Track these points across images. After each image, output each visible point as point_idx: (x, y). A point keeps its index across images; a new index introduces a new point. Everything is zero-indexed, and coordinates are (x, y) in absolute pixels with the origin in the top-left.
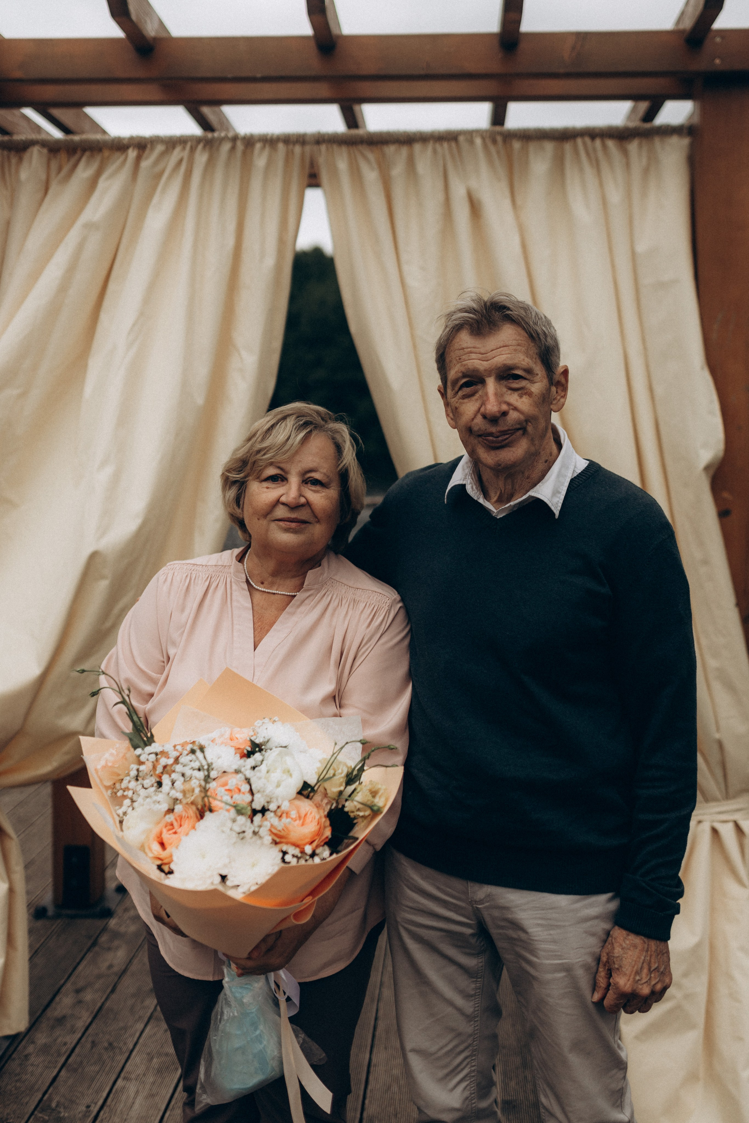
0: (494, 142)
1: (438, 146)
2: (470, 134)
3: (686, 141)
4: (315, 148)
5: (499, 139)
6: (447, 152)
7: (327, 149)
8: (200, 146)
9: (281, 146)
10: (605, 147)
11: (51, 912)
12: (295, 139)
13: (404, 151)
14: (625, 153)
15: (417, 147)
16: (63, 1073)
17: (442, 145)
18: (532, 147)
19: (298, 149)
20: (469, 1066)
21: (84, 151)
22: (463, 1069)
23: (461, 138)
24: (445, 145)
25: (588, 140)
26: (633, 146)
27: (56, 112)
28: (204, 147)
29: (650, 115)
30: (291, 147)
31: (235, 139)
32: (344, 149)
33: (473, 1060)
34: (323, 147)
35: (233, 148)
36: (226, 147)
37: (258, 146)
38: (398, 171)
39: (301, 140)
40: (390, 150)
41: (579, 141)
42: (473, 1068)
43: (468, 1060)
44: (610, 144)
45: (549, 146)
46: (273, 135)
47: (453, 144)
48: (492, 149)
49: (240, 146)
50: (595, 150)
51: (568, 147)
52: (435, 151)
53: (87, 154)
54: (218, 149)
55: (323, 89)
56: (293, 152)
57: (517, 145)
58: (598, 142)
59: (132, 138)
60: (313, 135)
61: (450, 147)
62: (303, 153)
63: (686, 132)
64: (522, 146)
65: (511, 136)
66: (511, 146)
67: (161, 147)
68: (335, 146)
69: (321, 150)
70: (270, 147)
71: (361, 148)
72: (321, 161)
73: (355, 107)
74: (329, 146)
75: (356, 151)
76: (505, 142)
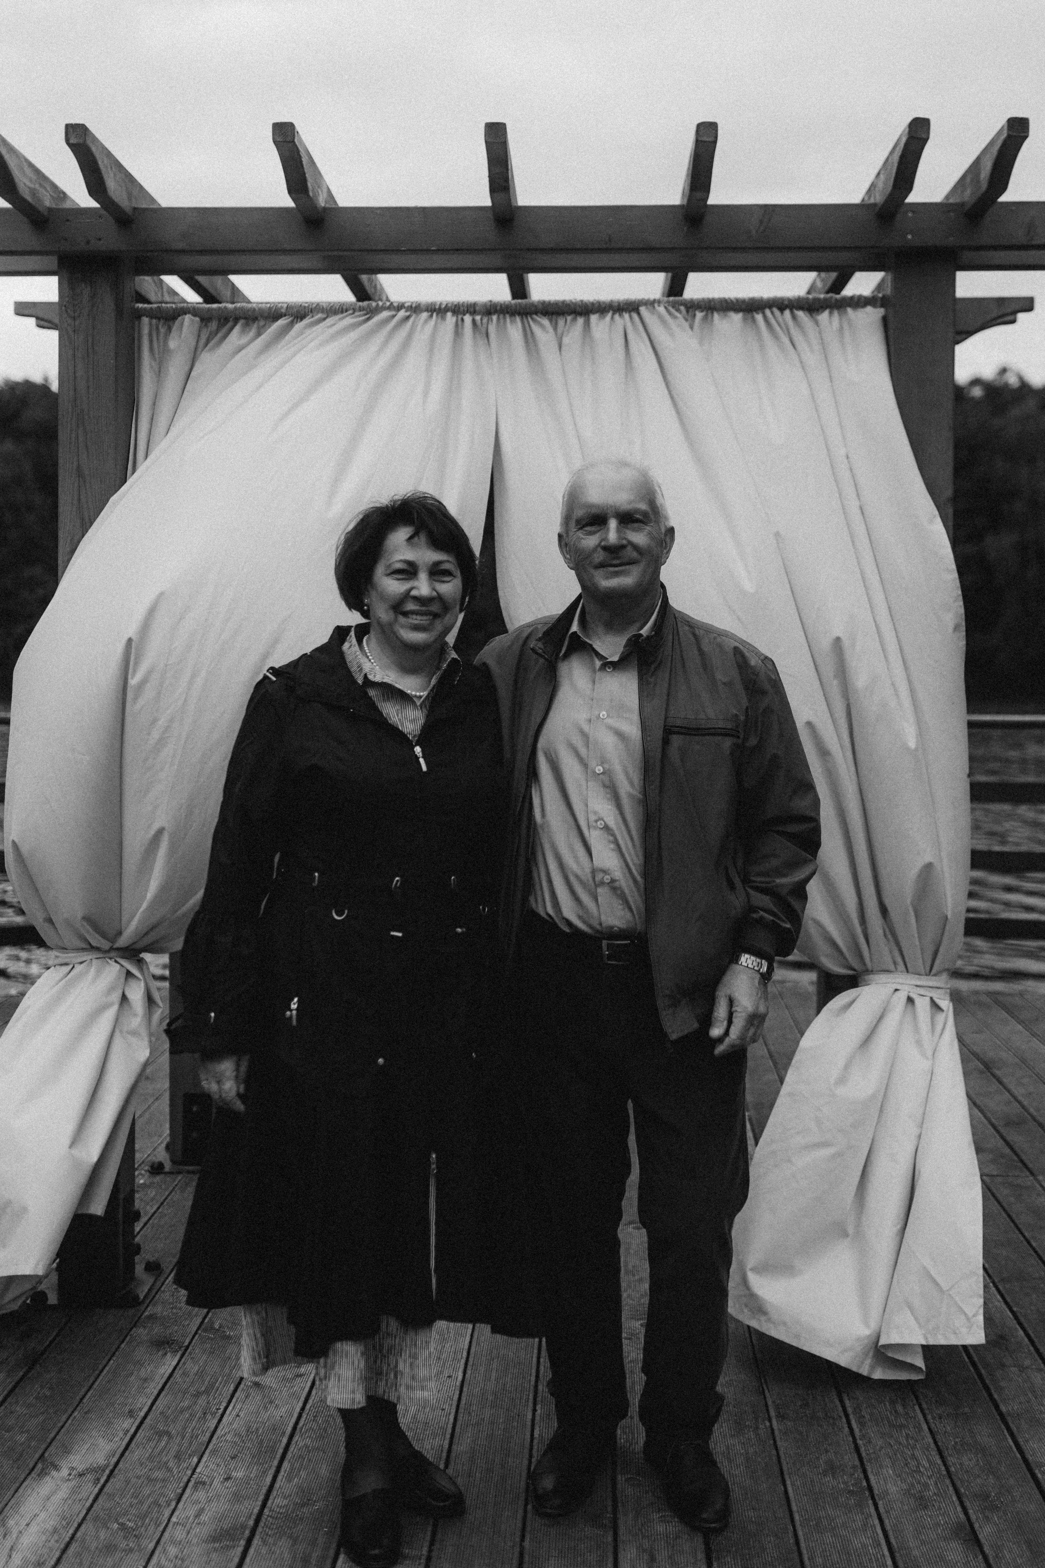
0: (678, 312)
1: (617, 316)
2: (651, 304)
5: (683, 308)
6: (627, 323)
7: (498, 319)
9: (449, 314)
10: (795, 318)
11: (168, 1166)
12: (466, 308)
13: (580, 321)
14: (817, 324)
15: (594, 318)
17: (621, 315)
18: (716, 317)
19: (468, 318)
21: (237, 319)
23: (642, 309)
24: (626, 316)
25: (777, 311)
26: (825, 317)
27: (202, 279)
29: (838, 286)
30: (460, 317)
32: (517, 319)
34: (495, 317)
37: (425, 314)
39: (472, 310)
40: (566, 320)
41: (769, 312)
44: (800, 313)
45: (736, 318)
46: (441, 303)
47: (635, 315)
48: (676, 317)
50: (784, 320)
51: (758, 318)
52: (614, 322)
53: (241, 322)
55: (496, 259)
56: (462, 320)
57: (700, 314)
58: (787, 314)
60: (485, 305)
61: (631, 317)
62: (474, 321)
63: (879, 303)
64: (706, 315)
65: (693, 307)
66: (695, 315)
67: (320, 315)
68: (507, 316)
69: (492, 319)
70: (437, 315)
71: (535, 316)
72: (492, 329)
73: (525, 275)
74: (501, 316)
75: (530, 319)
76: (689, 311)
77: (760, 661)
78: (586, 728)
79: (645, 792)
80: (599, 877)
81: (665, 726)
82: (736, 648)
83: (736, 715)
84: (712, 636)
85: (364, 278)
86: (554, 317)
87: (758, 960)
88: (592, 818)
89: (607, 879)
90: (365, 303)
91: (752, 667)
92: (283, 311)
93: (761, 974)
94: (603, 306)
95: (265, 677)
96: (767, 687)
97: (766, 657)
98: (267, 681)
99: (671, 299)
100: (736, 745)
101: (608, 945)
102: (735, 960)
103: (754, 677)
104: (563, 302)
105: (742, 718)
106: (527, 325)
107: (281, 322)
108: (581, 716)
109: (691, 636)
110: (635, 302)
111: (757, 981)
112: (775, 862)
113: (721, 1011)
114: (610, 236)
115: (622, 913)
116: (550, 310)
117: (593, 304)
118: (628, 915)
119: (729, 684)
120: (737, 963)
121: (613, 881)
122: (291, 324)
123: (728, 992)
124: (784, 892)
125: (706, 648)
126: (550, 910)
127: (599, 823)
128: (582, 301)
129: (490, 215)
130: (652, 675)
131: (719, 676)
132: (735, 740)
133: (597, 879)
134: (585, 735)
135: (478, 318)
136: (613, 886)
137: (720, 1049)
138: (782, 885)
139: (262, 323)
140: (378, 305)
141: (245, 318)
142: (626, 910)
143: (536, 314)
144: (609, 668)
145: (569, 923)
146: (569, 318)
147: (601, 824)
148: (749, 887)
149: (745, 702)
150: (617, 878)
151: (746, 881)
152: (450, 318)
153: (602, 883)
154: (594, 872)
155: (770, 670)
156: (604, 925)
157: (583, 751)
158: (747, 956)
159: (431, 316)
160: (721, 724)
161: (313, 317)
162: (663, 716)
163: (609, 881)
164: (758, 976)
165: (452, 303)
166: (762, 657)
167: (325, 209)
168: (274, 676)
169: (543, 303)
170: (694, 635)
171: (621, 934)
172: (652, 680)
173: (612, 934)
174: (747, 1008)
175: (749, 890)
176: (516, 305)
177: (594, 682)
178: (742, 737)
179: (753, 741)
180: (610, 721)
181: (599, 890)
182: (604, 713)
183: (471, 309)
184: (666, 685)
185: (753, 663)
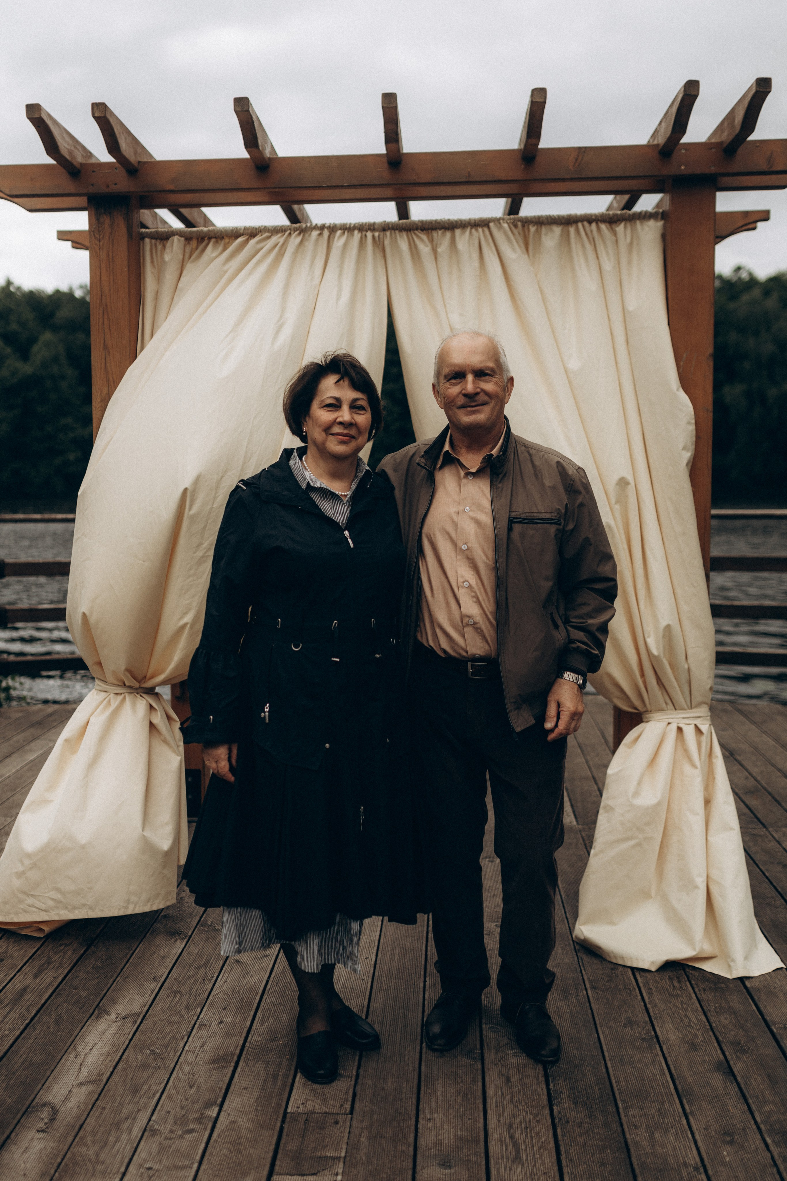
0: (516, 226)
1: (473, 230)
2: (497, 221)
3: (660, 224)
4: (382, 234)
5: (519, 224)
6: (481, 235)
7: (391, 233)
8: (296, 233)
9: (356, 232)
10: (599, 229)
12: (368, 227)
13: (448, 234)
14: (614, 233)
15: (458, 232)
17: (477, 230)
18: (544, 229)
19: (369, 234)
21: (210, 238)
23: (492, 225)
24: (480, 230)
25: (585, 225)
26: (620, 228)
27: (184, 211)
28: (299, 234)
30: (364, 233)
31: (322, 228)
32: (404, 234)
34: (388, 233)
35: (320, 234)
36: (315, 233)
37: (339, 232)
38: (444, 249)
41: (580, 225)
44: (603, 226)
45: (557, 230)
46: (350, 224)
47: (486, 230)
48: (515, 231)
49: (326, 233)
51: (572, 230)
52: (472, 234)
53: (213, 240)
54: (309, 235)
55: (389, 192)
56: (366, 236)
57: (533, 229)
58: (594, 226)
59: (245, 229)
60: (381, 224)
61: (483, 231)
62: (373, 237)
63: (660, 216)
64: (537, 229)
65: (527, 222)
66: (529, 229)
67: (267, 234)
68: (397, 232)
69: (386, 235)
70: (348, 232)
71: (416, 232)
72: (387, 242)
73: (407, 202)
74: (393, 231)
75: (413, 235)
76: (523, 226)
77: (575, 471)
78: (455, 518)
79: (496, 562)
80: (465, 620)
81: (509, 518)
82: (558, 462)
83: (559, 509)
84: (542, 453)
85: (296, 207)
86: (430, 231)
87: (576, 676)
88: (460, 580)
89: (471, 622)
90: (298, 225)
91: (568, 475)
92: (241, 231)
93: (579, 685)
94: (464, 223)
95: (238, 487)
96: (581, 488)
97: (580, 468)
98: (239, 490)
99: (512, 217)
100: (558, 530)
101: (472, 665)
102: (560, 675)
103: (572, 482)
104: (436, 221)
105: (563, 511)
106: (411, 239)
107: (240, 240)
108: (452, 510)
109: (527, 454)
110: (486, 220)
111: (576, 690)
112: (587, 609)
113: (552, 711)
114: (469, 172)
115: (482, 645)
116: (427, 227)
117: (456, 221)
118: (486, 647)
119: (553, 488)
120: (562, 678)
121: (475, 623)
122: (247, 241)
123: (556, 698)
124: (594, 629)
125: (537, 463)
126: (432, 644)
127: (465, 584)
128: (449, 220)
129: (385, 160)
130: (500, 483)
131: (548, 483)
132: (558, 526)
133: (464, 622)
134: (455, 524)
135: (376, 234)
136: (475, 627)
137: (551, 737)
138: (592, 625)
139: (227, 240)
140: (307, 226)
141: (215, 238)
142: (485, 643)
143: (417, 229)
144: (471, 477)
145: (445, 651)
146: (440, 232)
147: (466, 585)
148: (569, 626)
149: (566, 501)
150: (478, 621)
151: (567, 621)
152: (357, 235)
153: (468, 625)
154: (462, 617)
155: (582, 477)
156: (469, 653)
157: (453, 535)
158: (569, 673)
159: (344, 233)
160: (548, 516)
161: (261, 235)
162: (508, 511)
163: (472, 623)
164: (577, 686)
165: (358, 223)
166: (577, 468)
167: (269, 159)
168: (245, 486)
169: (422, 222)
170: (528, 452)
171: (481, 659)
172: (500, 485)
173: (474, 659)
174: (569, 708)
175: (569, 628)
176: (403, 223)
177: (460, 487)
178: (562, 524)
179: (570, 527)
180: (471, 514)
181: (466, 629)
182: (468, 508)
183: (371, 227)
184: (510, 489)
185: (570, 472)
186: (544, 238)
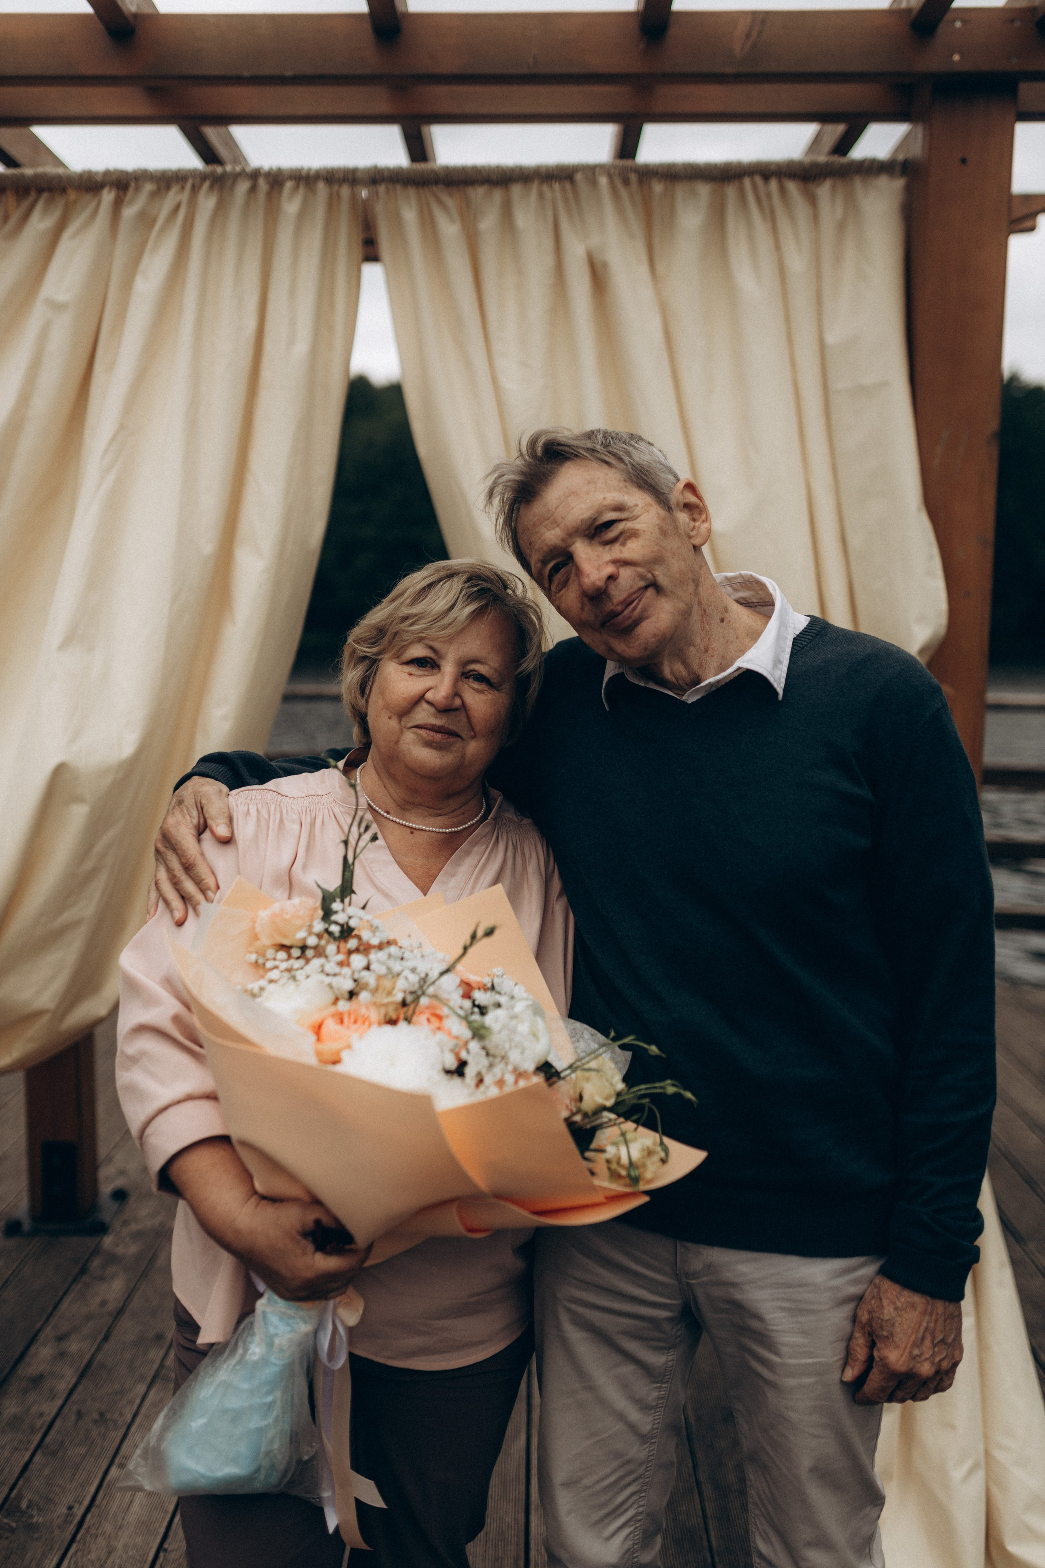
0: (626, 182)
1: (545, 188)
2: (591, 171)
3: (898, 184)
4: (370, 190)
5: (633, 177)
6: (559, 195)
7: (387, 190)
8: (206, 185)
9: (321, 186)
10: (783, 191)
11: (26, 1227)
12: (341, 176)
13: (498, 195)
14: (813, 201)
15: (516, 190)
16: (38, 1458)
17: (550, 187)
18: (680, 190)
19: (345, 191)
20: (636, 1506)
21: (40, 191)
22: (626, 1510)
23: (579, 177)
24: (557, 186)
25: (758, 180)
26: (824, 190)
28: (212, 187)
29: (844, 145)
30: (336, 187)
31: (255, 175)
32: (412, 192)
33: (641, 1497)
34: (382, 189)
35: (253, 189)
36: (243, 187)
37: (289, 185)
38: (488, 223)
39: (350, 177)
40: (478, 193)
41: (747, 184)
42: (641, 1509)
43: (635, 1498)
44: (792, 186)
45: (704, 190)
46: (310, 170)
47: (568, 185)
48: (623, 192)
49: (263, 185)
50: (769, 195)
51: (731, 191)
52: (541, 196)
53: (45, 195)
54: (232, 190)
56: (338, 194)
57: (658, 187)
58: (774, 184)
59: (107, 173)
60: (367, 172)
61: (563, 189)
62: (354, 198)
63: (899, 170)
65: (650, 173)
66: (651, 187)
68: (398, 187)
69: (378, 193)
70: (306, 186)
71: (435, 189)
72: (379, 209)
73: (425, 129)
74: (391, 188)
75: (428, 194)
76: (641, 182)
90: (217, 169)
94: (527, 173)
99: (620, 162)
106: (425, 204)
135: (360, 192)
140: (229, 170)
152: (298, 191)
159: (299, 187)
176: (407, 171)
186: (680, 206)
